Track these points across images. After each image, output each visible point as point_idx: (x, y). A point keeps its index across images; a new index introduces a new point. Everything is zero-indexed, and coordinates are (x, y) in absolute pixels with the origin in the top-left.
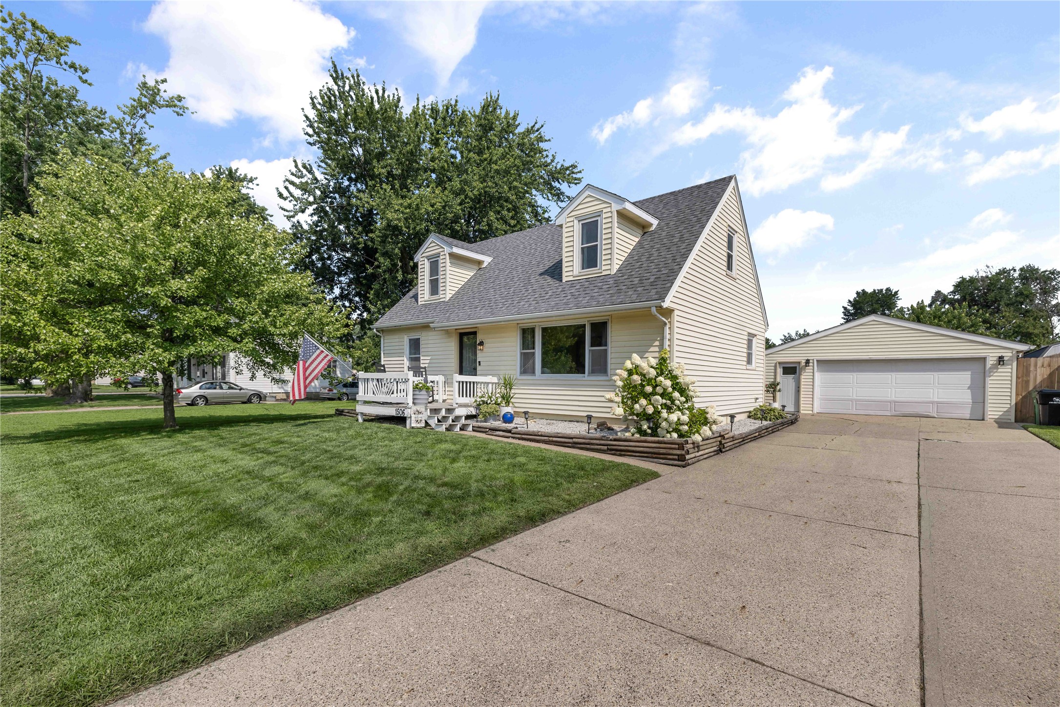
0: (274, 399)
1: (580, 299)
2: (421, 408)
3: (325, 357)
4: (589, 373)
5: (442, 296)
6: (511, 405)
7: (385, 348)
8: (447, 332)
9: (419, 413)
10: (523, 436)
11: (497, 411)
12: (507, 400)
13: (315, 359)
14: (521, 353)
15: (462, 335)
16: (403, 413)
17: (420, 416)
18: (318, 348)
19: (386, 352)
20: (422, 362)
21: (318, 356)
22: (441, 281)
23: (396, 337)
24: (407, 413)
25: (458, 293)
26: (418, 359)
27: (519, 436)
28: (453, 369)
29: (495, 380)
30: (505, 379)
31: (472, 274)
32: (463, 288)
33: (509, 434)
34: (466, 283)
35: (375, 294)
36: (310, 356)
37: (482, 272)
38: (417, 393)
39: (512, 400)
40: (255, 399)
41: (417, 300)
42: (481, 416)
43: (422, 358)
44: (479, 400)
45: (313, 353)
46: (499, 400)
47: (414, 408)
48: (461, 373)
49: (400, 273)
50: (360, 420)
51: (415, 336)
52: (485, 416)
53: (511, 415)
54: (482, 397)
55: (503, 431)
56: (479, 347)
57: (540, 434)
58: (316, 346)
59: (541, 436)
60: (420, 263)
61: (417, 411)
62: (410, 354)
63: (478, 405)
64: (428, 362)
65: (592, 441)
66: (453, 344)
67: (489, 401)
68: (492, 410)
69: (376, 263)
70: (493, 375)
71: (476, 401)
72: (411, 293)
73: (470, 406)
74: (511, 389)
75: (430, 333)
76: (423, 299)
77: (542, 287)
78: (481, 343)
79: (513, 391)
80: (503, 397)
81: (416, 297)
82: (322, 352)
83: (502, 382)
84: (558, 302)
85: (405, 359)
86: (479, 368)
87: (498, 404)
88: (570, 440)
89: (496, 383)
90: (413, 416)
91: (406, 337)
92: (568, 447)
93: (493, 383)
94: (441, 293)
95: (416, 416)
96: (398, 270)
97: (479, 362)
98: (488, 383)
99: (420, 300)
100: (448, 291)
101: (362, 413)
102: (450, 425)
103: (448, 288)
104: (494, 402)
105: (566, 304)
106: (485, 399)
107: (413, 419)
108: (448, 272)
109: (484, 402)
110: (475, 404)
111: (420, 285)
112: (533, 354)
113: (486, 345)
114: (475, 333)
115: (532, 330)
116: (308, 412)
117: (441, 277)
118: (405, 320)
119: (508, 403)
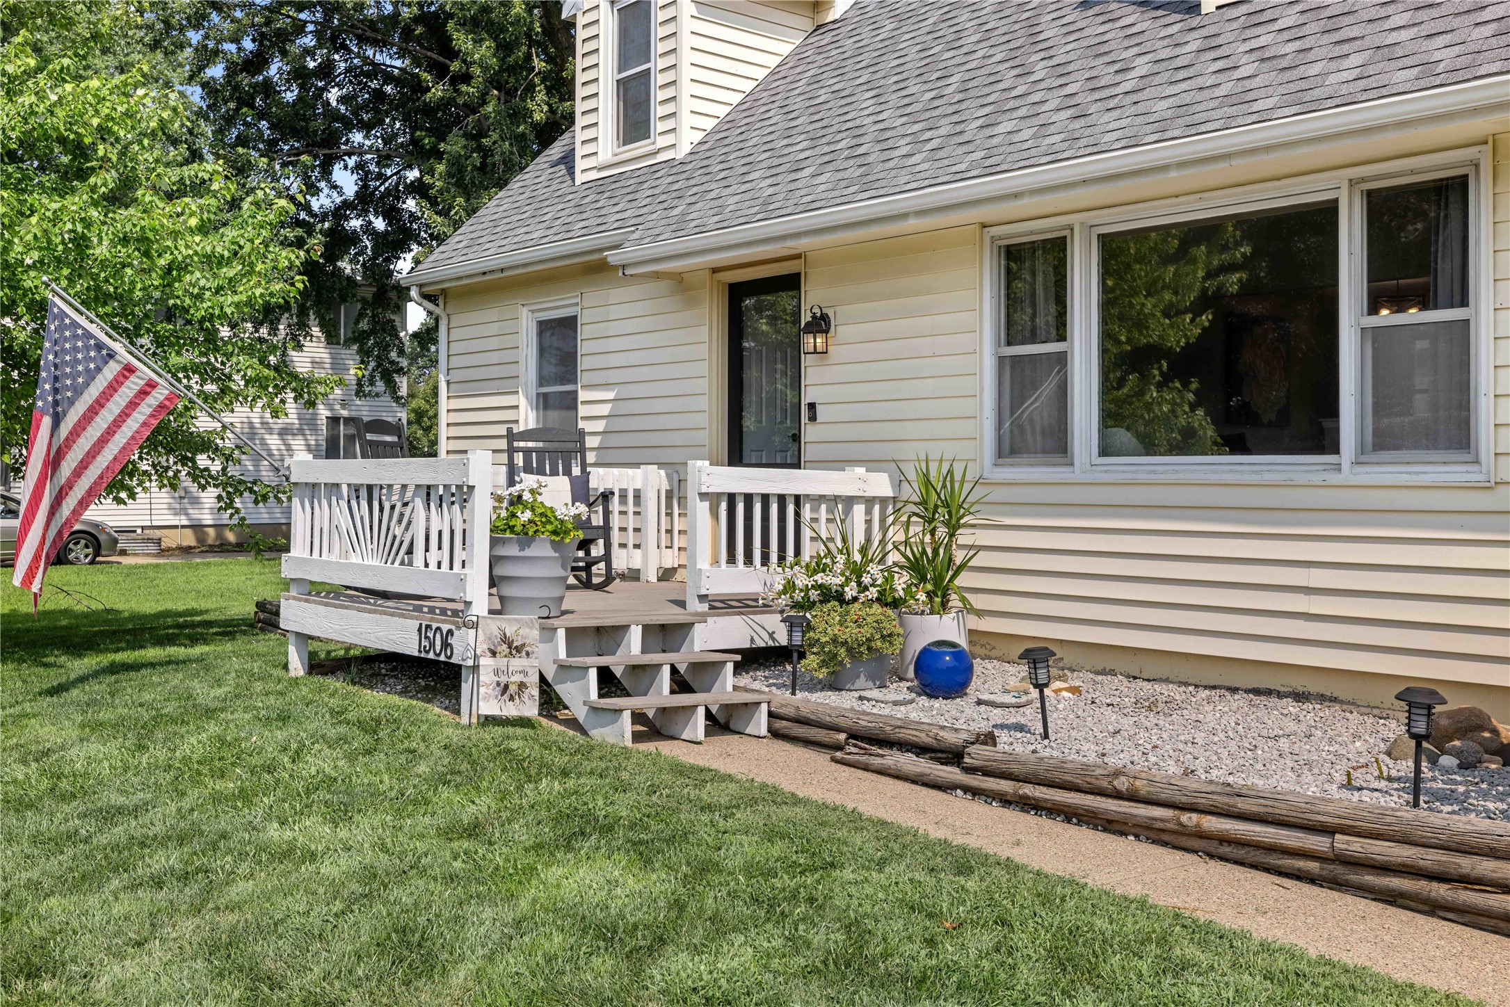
0: (153, 549)
1: (1316, 69)
2: (525, 627)
3: (143, 394)
4: (1362, 450)
5: (662, 142)
6: (955, 601)
7: (455, 362)
8: (680, 284)
9: (516, 649)
10: (1028, 790)
11: (888, 637)
12: (937, 581)
13: (99, 404)
14: (1001, 360)
15: (737, 293)
16: (446, 645)
17: (518, 663)
18: (111, 355)
19: (456, 375)
20: (583, 411)
21: (113, 387)
22: (662, 79)
23: (492, 314)
24: (465, 646)
25: (728, 123)
26: (570, 402)
27: (1005, 786)
28: (703, 437)
29: (881, 485)
30: (927, 483)
31: (786, 49)
32: (749, 104)
33: (951, 773)
34: (763, 86)
35: (449, 174)
36: (78, 391)
37: (828, 38)
38: (513, 550)
39: (963, 580)
40: (80, 552)
41: (571, 171)
42: (812, 661)
43: (583, 395)
44: (802, 581)
45: (91, 376)
46: (901, 582)
47: (493, 627)
48: (736, 456)
49: (541, 96)
50: (297, 667)
51: (556, 306)
52: (830, 660)
53: (959, 654)
54: (819, 567)
55: (921, 750)
56: (809, 341)
57: (1122, 784)
58: (99, 346)
59: (1132, 797)
60: (581, 21)
61: (506, 640)
62: (542, 381)
63: (796, 606)
64: (605, 409)
65: (1466, 864)
66: (703, 333)
67: (850, 592)
68: (867, 631)
69: (455, 66)
70: (872, 464)
71: (790, 586)
72: (556, 150)
73: (767, 608)
74: (953, 528)
75: (617, 294)
76: (591, 162)
77: (1098, 50)
78: (821, 324)
79: (964, 537)
80: (916, 567)
81: (568, 160)
82: (129, 370)
83: (911, 492)
84: (1187, 98)
85: (522, 401)
86: (810, 432)
87: (895, 604)
88: (1318, 843)
89: (883, 501)
90: (486, 662)
91: (524, 312)
92: (1298, 876)
93: (869, 501)
94: (661, 126)
95: (501, 662)
96: (531, 88)
97: (812, 406)
98: (850, 501)
99: (580, 164)
100: (687, 120)
101: (298, 634)
102: (663, 711)
103: (687, 104)
104: (873, 593)
105: (1241, 99)
106: (835, 581)
107: (486, 676)
108: (687, 41)
109: (830, 595)
110: (783, 601)
111: (580, 121)
112: (1062, 360)
113: (842, 330)
114: (792, 283)
115: (1056, 249)
116: (203, 604)
117: (662, 63)
118: (521, 246)
119: (940, 599)
